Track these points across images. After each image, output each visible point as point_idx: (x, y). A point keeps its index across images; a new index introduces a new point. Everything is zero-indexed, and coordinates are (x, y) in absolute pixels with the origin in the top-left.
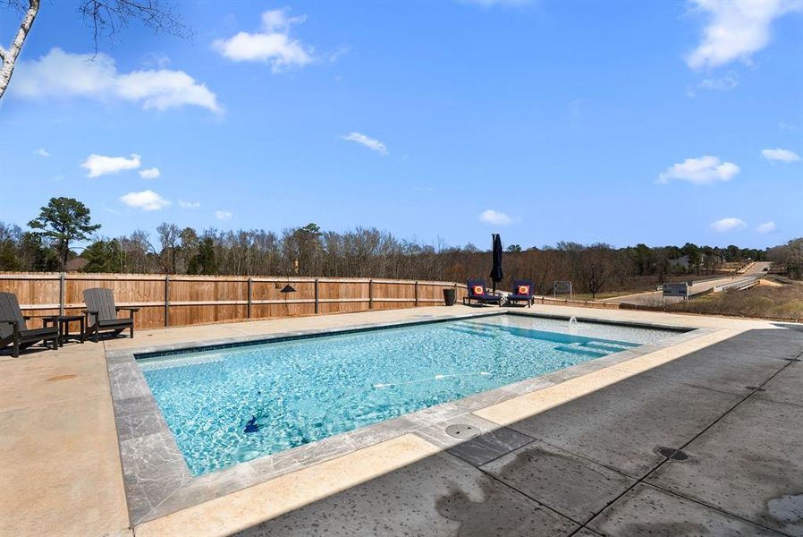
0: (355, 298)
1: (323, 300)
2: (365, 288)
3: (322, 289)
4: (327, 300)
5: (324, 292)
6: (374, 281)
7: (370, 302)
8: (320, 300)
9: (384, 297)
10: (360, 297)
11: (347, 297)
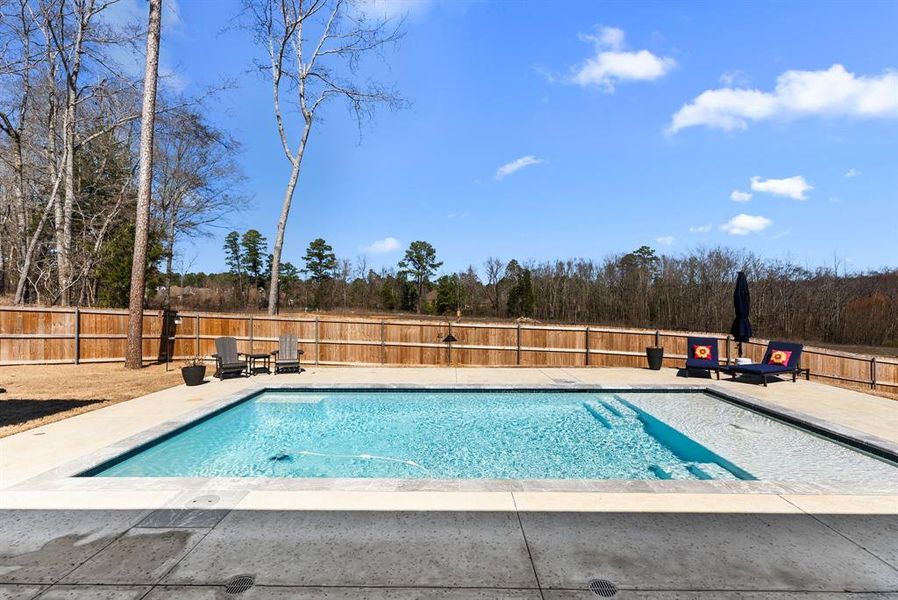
0: (566, 347)
1: (527, 348)
2: (580, 337)
3: (527, 336)
4: (532, 349)
5: (529, 339)
6: (591, 329)
7: (587, 353)
8: (523, 348)
9: (607, 349)
10: (574, 347)
11: (556, 347)
